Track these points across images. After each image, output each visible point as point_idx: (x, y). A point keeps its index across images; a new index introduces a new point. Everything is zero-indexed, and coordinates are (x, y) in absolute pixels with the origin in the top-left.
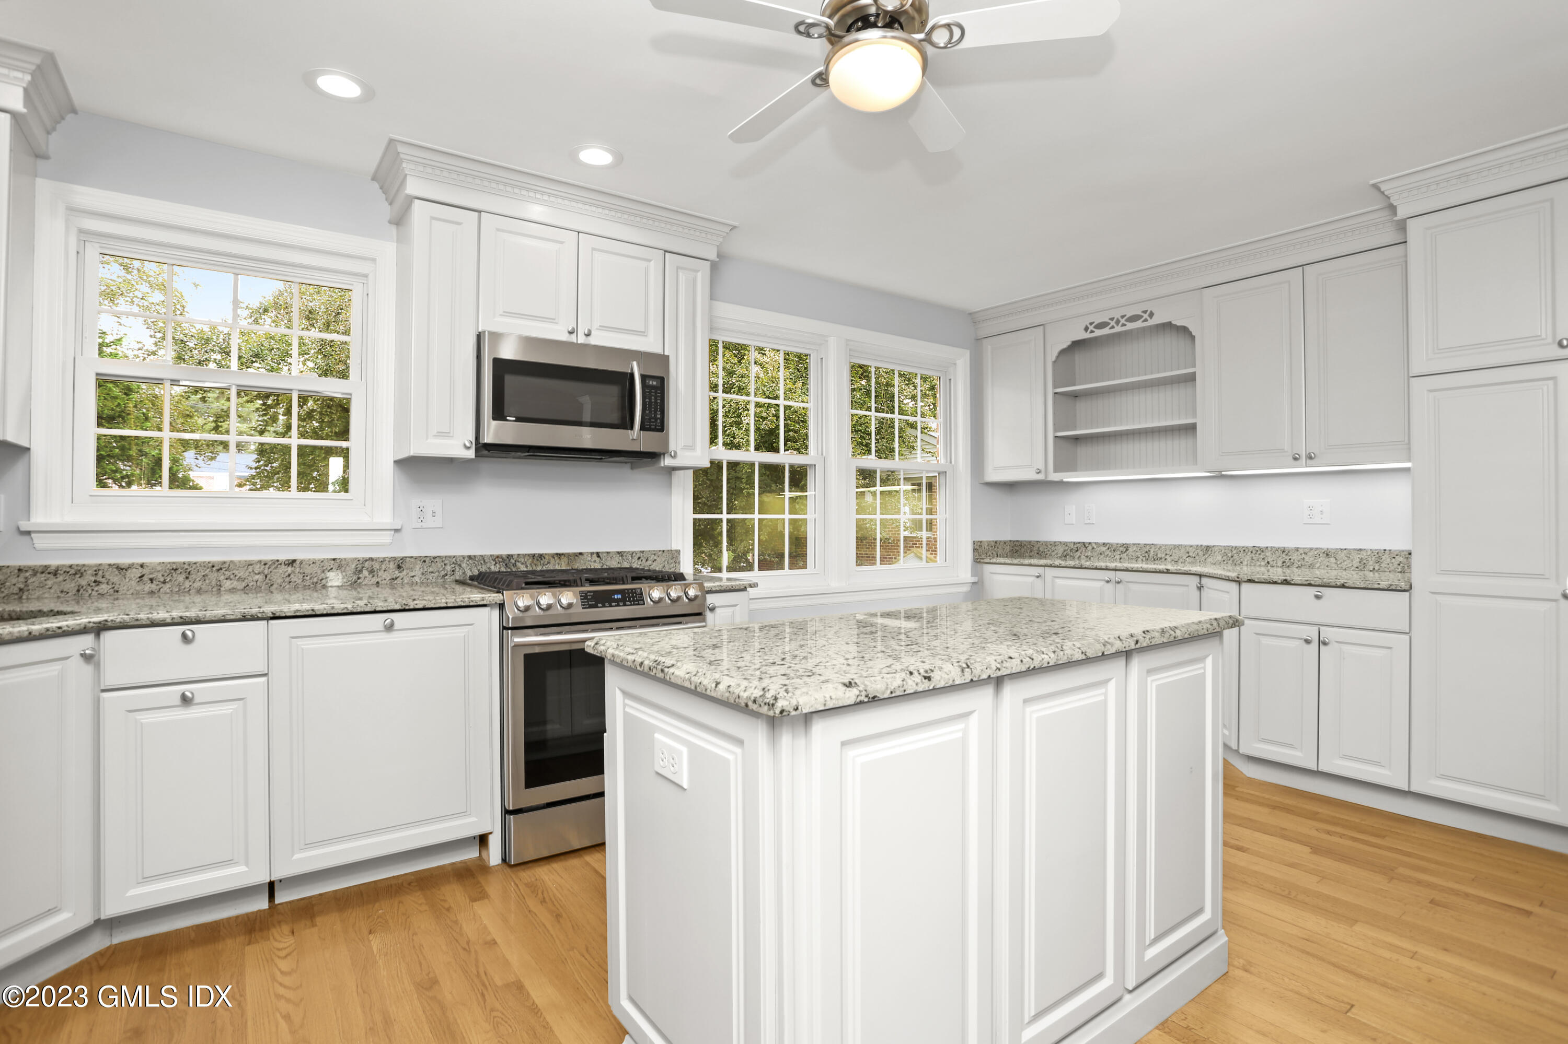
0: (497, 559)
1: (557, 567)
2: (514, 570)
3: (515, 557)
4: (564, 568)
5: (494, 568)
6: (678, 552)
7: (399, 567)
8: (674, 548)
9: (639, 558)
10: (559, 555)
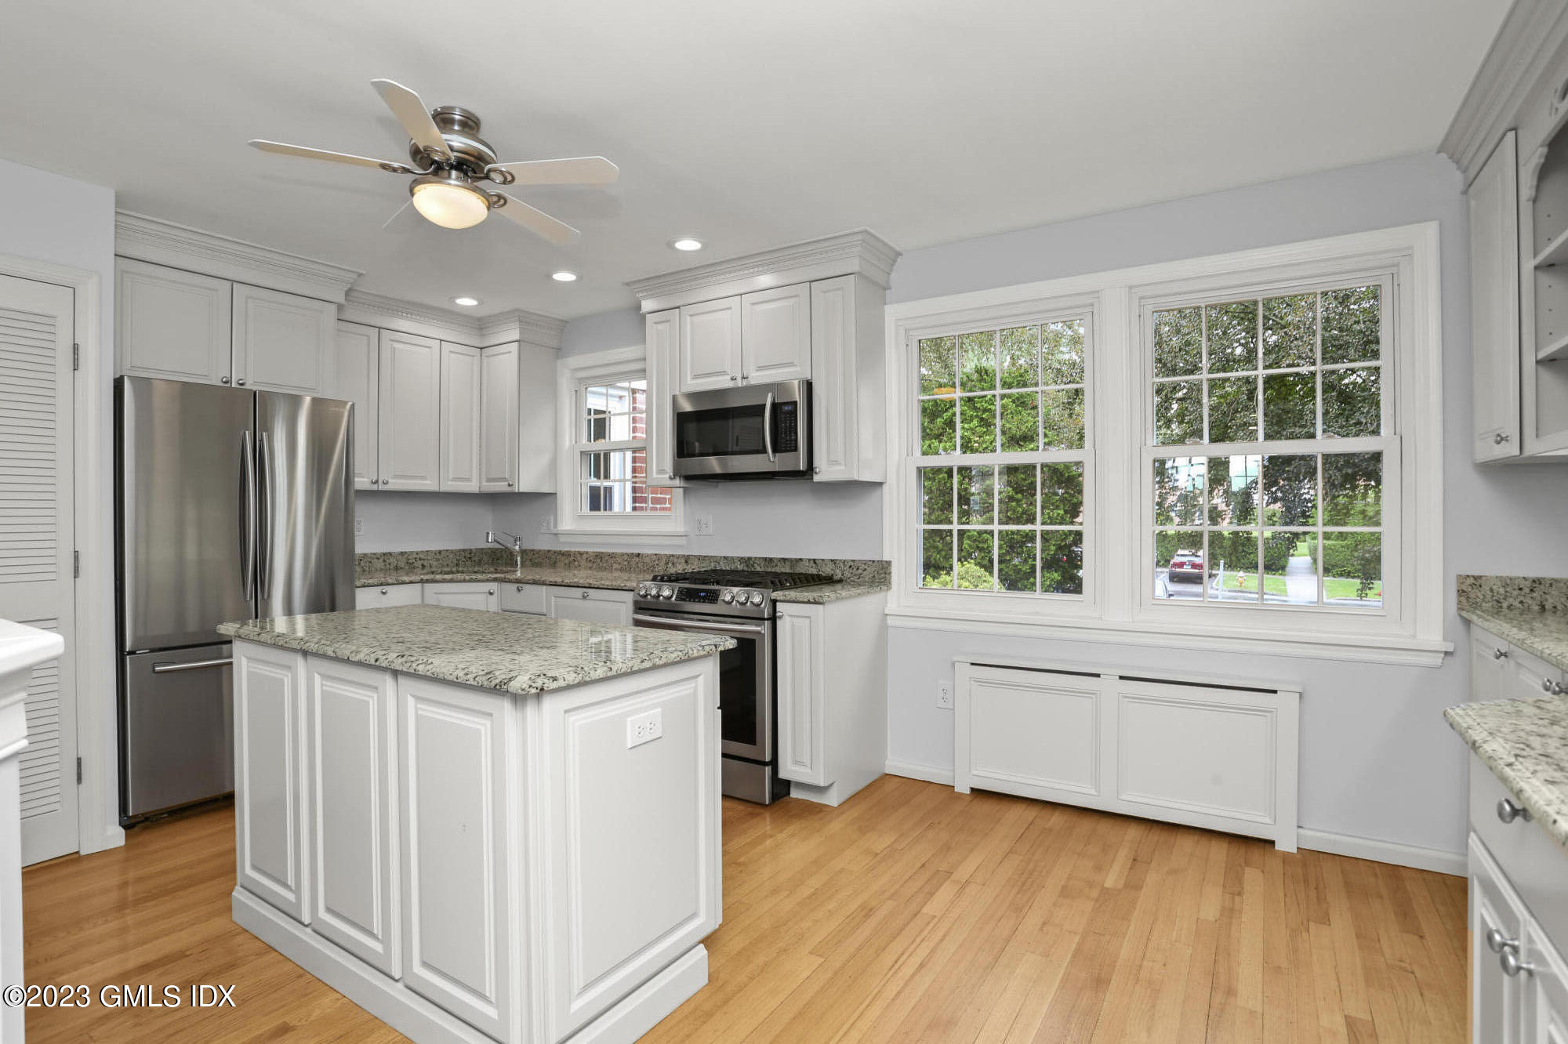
0: (741, 560)
1: (783, 570)
2: (753, 570)
3: (753, 560)
4: (787, 571)
5: (740, 567)
6: (889, 563)
7: (686, 562)
8: (885, 559)
9: (850, 567)
10: (784, 560)
